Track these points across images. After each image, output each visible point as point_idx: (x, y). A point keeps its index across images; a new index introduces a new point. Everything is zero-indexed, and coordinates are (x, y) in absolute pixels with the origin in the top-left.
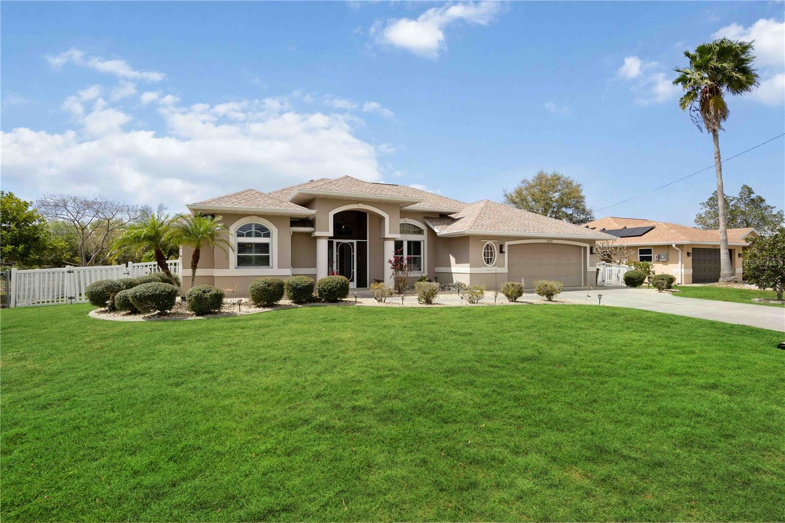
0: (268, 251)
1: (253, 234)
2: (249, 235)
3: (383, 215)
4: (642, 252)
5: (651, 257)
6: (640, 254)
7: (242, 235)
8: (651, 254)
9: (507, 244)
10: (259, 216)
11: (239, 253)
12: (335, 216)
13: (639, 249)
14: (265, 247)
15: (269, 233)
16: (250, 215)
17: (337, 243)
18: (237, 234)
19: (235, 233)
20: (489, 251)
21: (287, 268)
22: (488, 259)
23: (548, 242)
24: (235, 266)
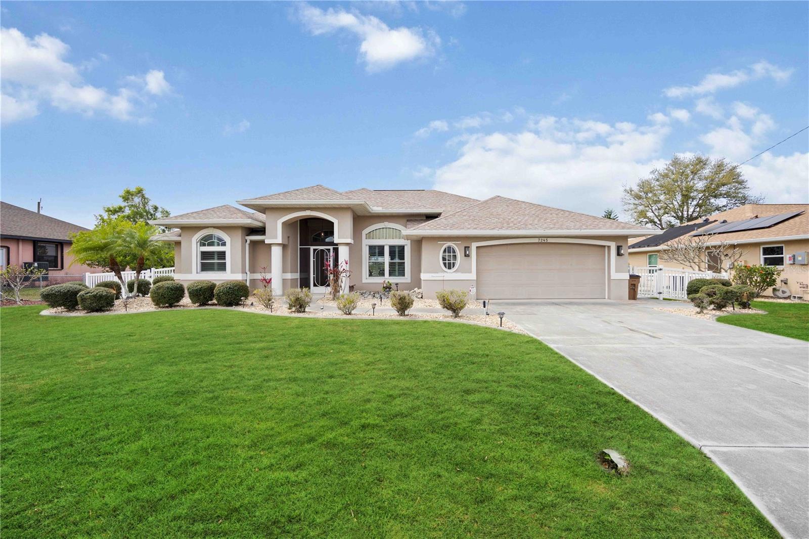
0: (225, 258)
1: (216, 244)
2: (211, 244)
3: (332, 221)
4: (766, 251)
5: (783, 257)
6: (763, 255)
7: (204, 245)
8: (782, 254)
9: (474, 246)
10: (215, 227)
11: (202, 260)
12: (284, 224)
13: (762, 247)
14: (222, 255)
15: (225, 242)
16: (208, 227)
17: (314, 249)
18: (199, 244)
19: (197, 243)
20: (452, 254)
21: (239, 273)
22: (450, 264)
23: (540, 241)
24: (198, 271)
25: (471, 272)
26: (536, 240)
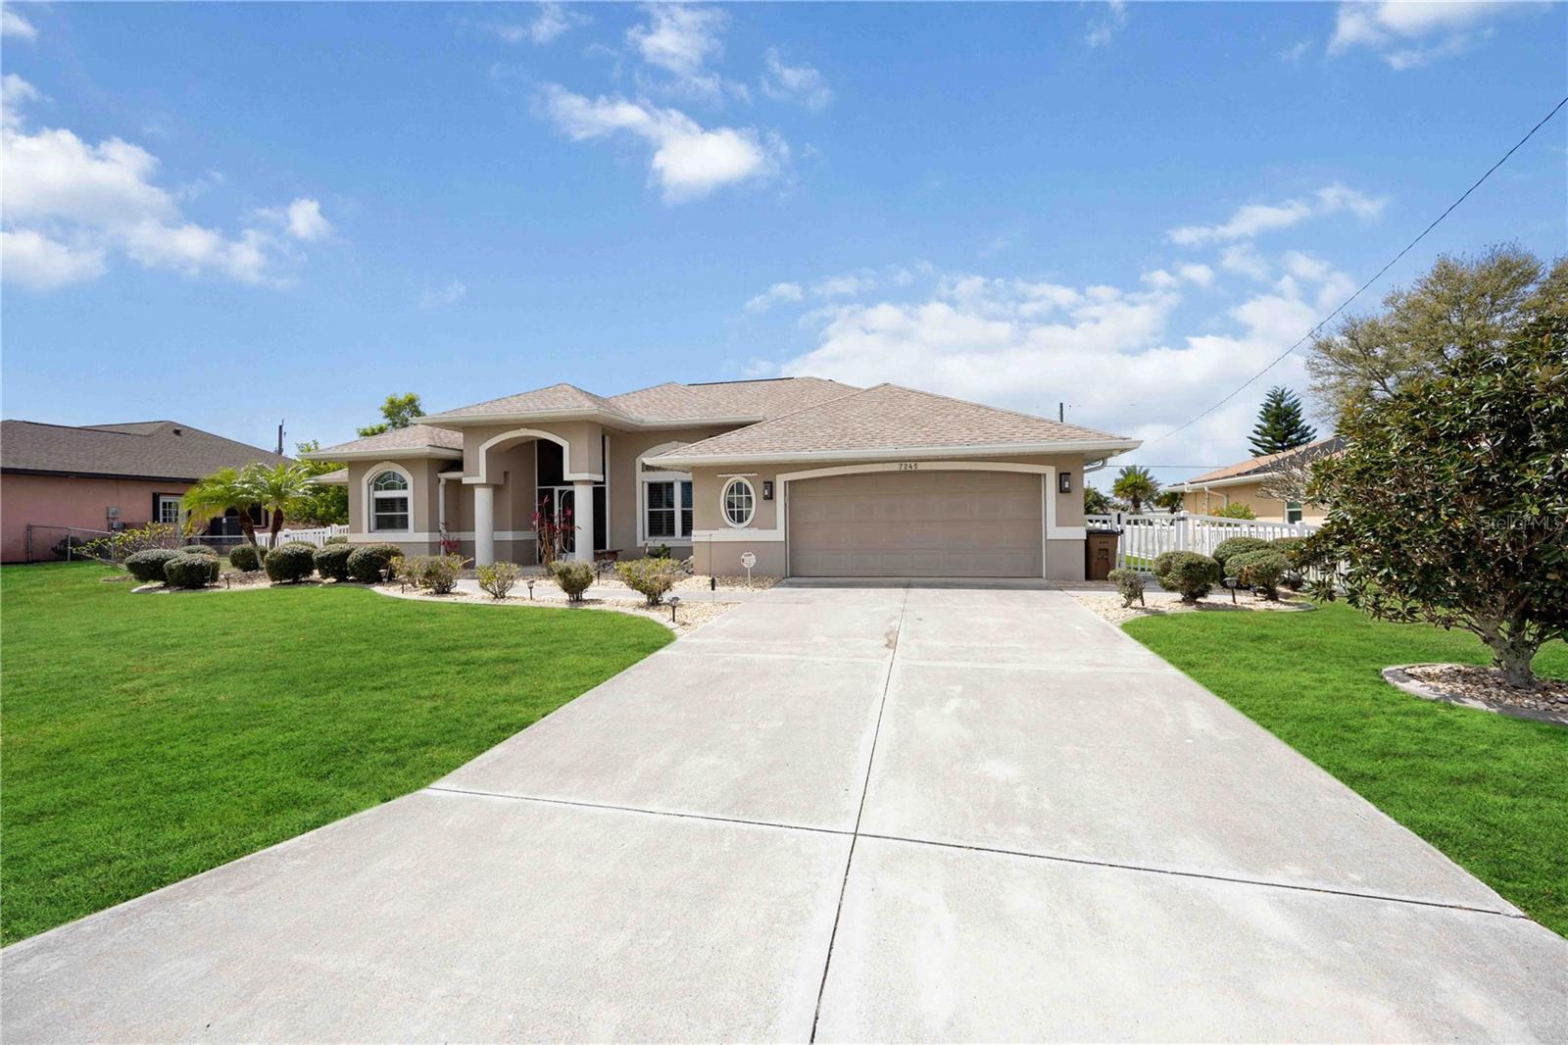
0: (407, 509)
1: (397, 486)
2: (389, 487)
3: (560, 443)
7: (378, 489)
9: (780, 481)
10: (391, 461)
11: (377, 511)
12: (489, 452)
14: (404, 501)
15: (406, 484)
16: (382, 461)
17: (560, 491)
18: (372, 487)
19: (369, 486)
20: (744, 496)
21: (425, 531)
22: (740, 513)
23: (903, 468)
24: (372, 529)
25: (775, 528)
26: (895, 467)
